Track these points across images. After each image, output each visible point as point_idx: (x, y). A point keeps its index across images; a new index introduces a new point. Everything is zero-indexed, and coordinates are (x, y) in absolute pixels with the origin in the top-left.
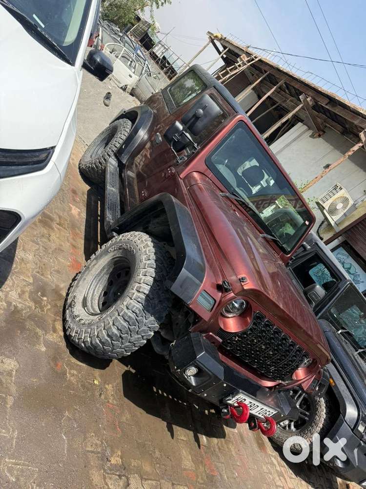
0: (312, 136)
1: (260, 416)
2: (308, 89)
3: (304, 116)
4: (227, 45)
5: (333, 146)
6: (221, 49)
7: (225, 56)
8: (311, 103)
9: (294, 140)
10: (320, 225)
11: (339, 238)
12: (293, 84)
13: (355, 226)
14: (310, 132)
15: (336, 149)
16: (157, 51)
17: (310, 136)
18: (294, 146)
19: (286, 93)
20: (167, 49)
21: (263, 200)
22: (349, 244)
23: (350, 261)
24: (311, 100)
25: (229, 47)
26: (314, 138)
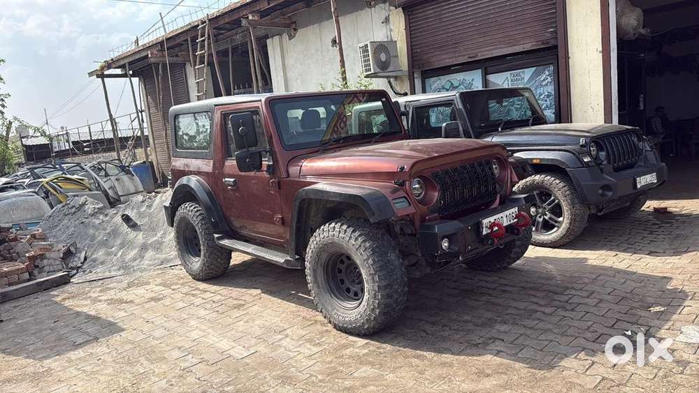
0: (291, 37)
1: (512, 222)
2: (239, 11)
3: (263, 31)
4: (122, 63)
5: (315, 23)
6: (119, 71)
7: (131, 72)
8: (256, 18)
9: (283, 58)
10: (391, 87)
11: (415, 76)
12: (222, 22)
13: (412, 53)
14: (285, 36)
15: (321, 22)
16: (59, 146)
17: (290, 39)
18: (290, 61)
19: (223, 34)
20: (67, 133)
21: (335, 125)
22: (428, 70)
23: (444, 80)
24: (253, 16)
25: (126, 61)
26: (294, 36)
